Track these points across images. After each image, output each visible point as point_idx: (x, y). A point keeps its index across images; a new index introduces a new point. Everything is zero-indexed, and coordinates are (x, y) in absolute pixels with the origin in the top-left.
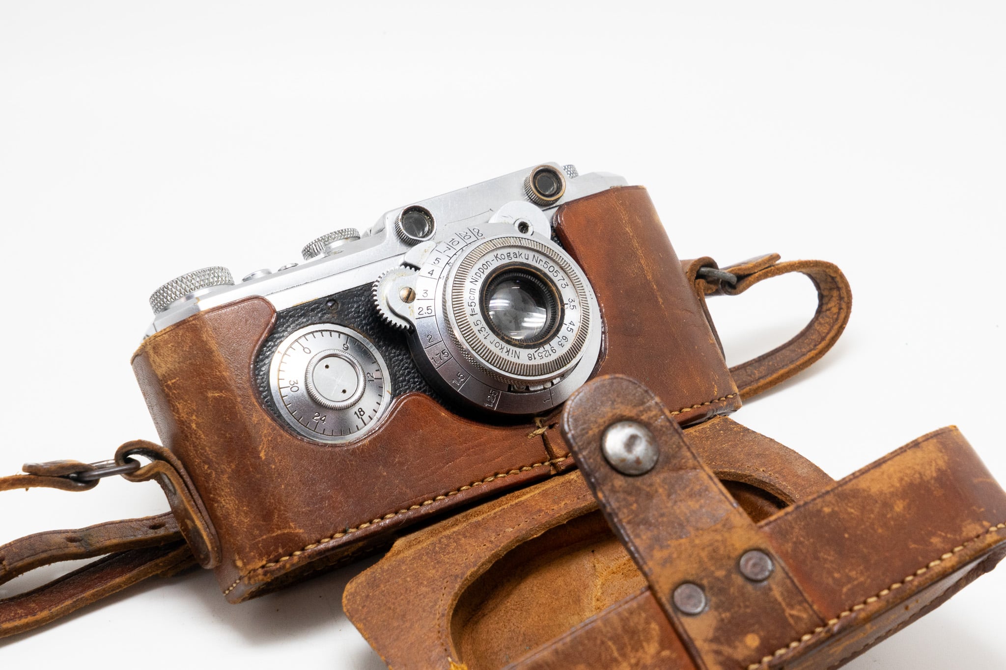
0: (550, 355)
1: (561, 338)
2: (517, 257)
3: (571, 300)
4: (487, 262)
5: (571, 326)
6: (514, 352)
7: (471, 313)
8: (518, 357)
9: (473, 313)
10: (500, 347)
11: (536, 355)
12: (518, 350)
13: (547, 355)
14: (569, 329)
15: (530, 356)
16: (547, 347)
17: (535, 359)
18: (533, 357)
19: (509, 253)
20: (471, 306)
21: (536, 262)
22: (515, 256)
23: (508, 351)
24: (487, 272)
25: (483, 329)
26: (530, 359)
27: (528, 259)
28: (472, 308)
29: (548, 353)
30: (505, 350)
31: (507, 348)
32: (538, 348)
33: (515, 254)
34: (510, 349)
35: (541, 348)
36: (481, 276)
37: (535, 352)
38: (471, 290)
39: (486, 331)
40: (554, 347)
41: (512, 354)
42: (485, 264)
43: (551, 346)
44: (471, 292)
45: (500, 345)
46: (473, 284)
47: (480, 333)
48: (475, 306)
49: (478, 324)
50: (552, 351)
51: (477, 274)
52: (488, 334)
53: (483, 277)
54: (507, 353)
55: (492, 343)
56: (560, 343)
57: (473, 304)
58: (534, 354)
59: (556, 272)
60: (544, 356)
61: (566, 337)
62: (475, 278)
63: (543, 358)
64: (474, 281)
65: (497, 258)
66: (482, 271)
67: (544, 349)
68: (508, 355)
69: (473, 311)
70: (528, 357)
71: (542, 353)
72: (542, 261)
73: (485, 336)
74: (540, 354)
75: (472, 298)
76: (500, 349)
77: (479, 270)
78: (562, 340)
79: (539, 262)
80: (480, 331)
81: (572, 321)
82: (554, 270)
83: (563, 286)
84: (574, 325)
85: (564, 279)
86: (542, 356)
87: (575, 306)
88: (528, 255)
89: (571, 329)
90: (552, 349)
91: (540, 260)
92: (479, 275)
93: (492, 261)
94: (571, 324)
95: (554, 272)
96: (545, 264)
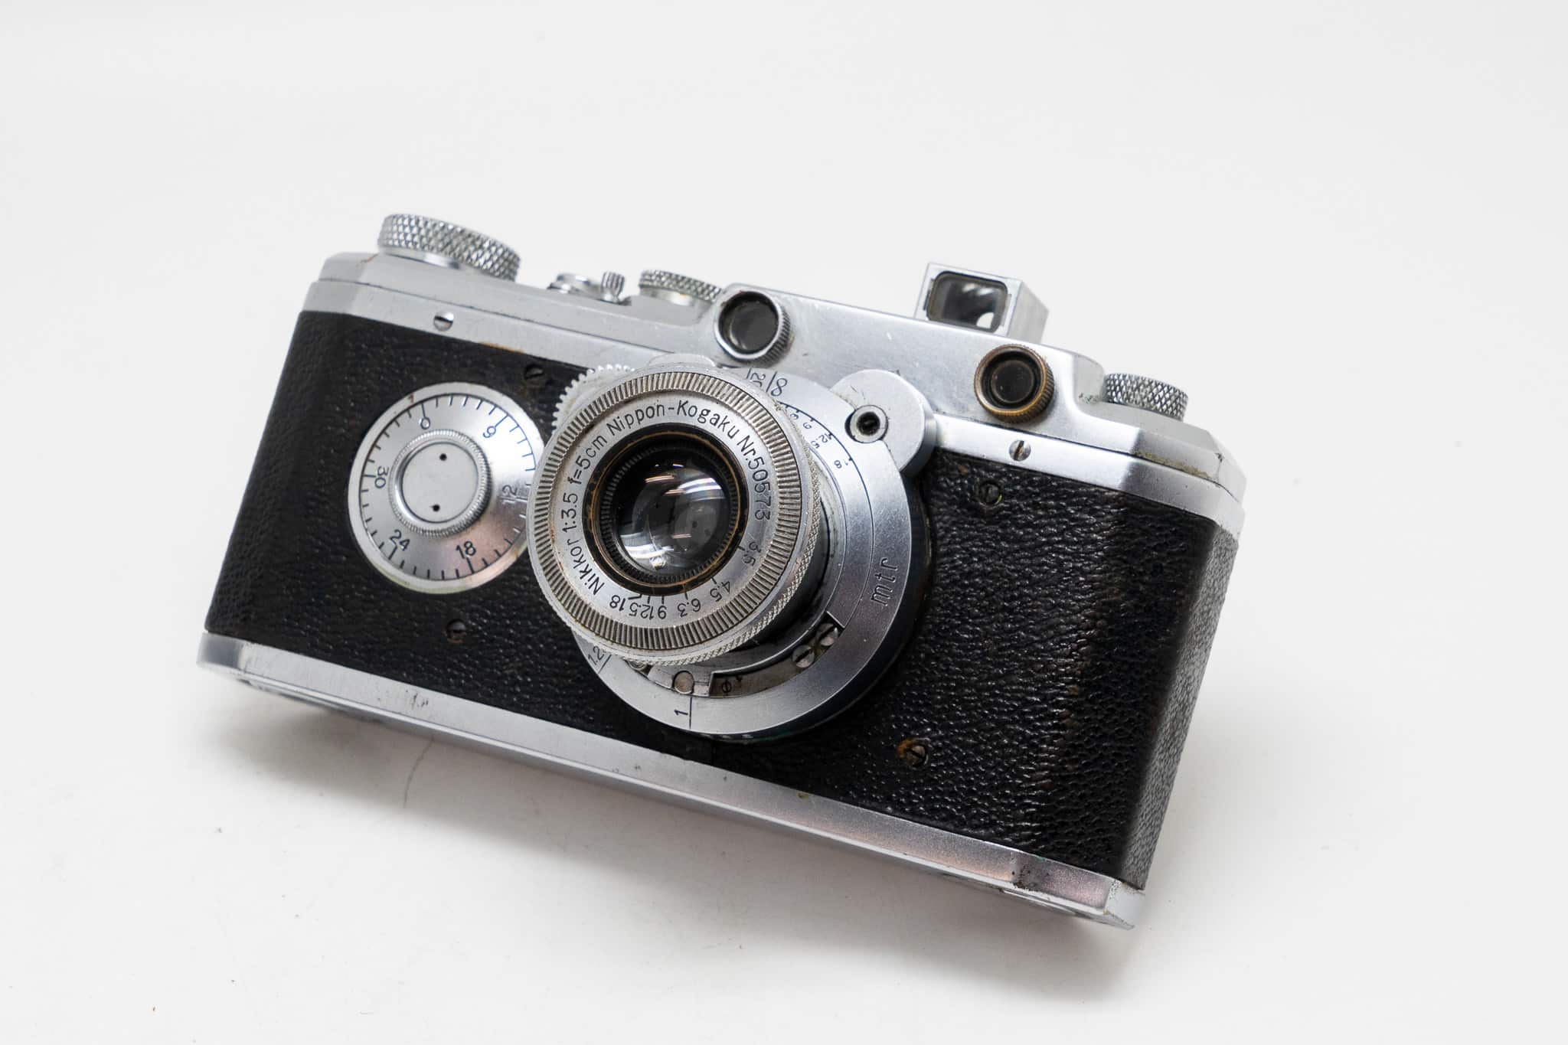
0: (651, 617)
1: (689, 600)
2: (715, 424)
3: (753, 547)
4: (658, 407)
5: (722, 590)
6: (594, 578)
7: (572, 476)
8: (595, 592)
9: (575, 479)
10: (577, 558)
11: (628, 603)
12: (603, 577)
13: (644, 615)
14: (714, 593)
15: (616, 599)
16: (656, 601)
17: (621, 609)
18: (619, 605)
19: (708, 411)
20: (581, 465)
21: (743, 450)
22: (714, 421)
23: (586, 572)
24: (647, 423)
25: (571, 513)
26: (613, 604)
27: (731, 437)
28: (581, 469)
29: (649, 612)
30: (582, 567)
31: (588, 565)
32: (639, 595)
33: (716, 417)
34: (591, 570)
35: (645, 597)
36: (632, 423)
37: (630, 599)
38: (600, 439)
39: (574, 520)
40: (666, 608)
41: (589, 580)
42: (655, 408)
43: (663, 603)
44: (596, 443)
45: (580, 555)
46: (611, 430)
47: (563, 517)
48: (585, 468)
49: (569, 501)
50: (659, 612)
51: (629, 417)
52: (574, 525)
53: (635, 427)
54: (582, 574)
55: (569, 544)
56: (682, 608)
57: (585, 464)
58: (624, 600)
59: (763, 484)
60: (638, 613)
61: (699, 604)
62: (620, 421)
63: (635, 615)
64: (615, 426)
65: (681, 409)
66: (640, 417)
67: (648, 602)
68: (581, 578)
69: (575, 476)
70: (611, 601)
71: (640, 606)
72: (754, 454)
73: (568, 526)
74: (634, 607)
75: (591, 453)
76: (575, 561)
77: (637, 412)
78: (690, 605)
79: (749, 452)
80: (564, 515)
81: (729, 583)
82: (763, 478)
83: (759, 515)
84: (728, 590)
85: (769, 504)
86: (636, 610)
87: (755, 560)
88: (739, 430)
89: (718, 594)
90: (661, 609)
91: (752, 450)
92: (630, 422)
93: (669, 408)
94: (724, 586)
95: (760, 482)
96: (756, 460)
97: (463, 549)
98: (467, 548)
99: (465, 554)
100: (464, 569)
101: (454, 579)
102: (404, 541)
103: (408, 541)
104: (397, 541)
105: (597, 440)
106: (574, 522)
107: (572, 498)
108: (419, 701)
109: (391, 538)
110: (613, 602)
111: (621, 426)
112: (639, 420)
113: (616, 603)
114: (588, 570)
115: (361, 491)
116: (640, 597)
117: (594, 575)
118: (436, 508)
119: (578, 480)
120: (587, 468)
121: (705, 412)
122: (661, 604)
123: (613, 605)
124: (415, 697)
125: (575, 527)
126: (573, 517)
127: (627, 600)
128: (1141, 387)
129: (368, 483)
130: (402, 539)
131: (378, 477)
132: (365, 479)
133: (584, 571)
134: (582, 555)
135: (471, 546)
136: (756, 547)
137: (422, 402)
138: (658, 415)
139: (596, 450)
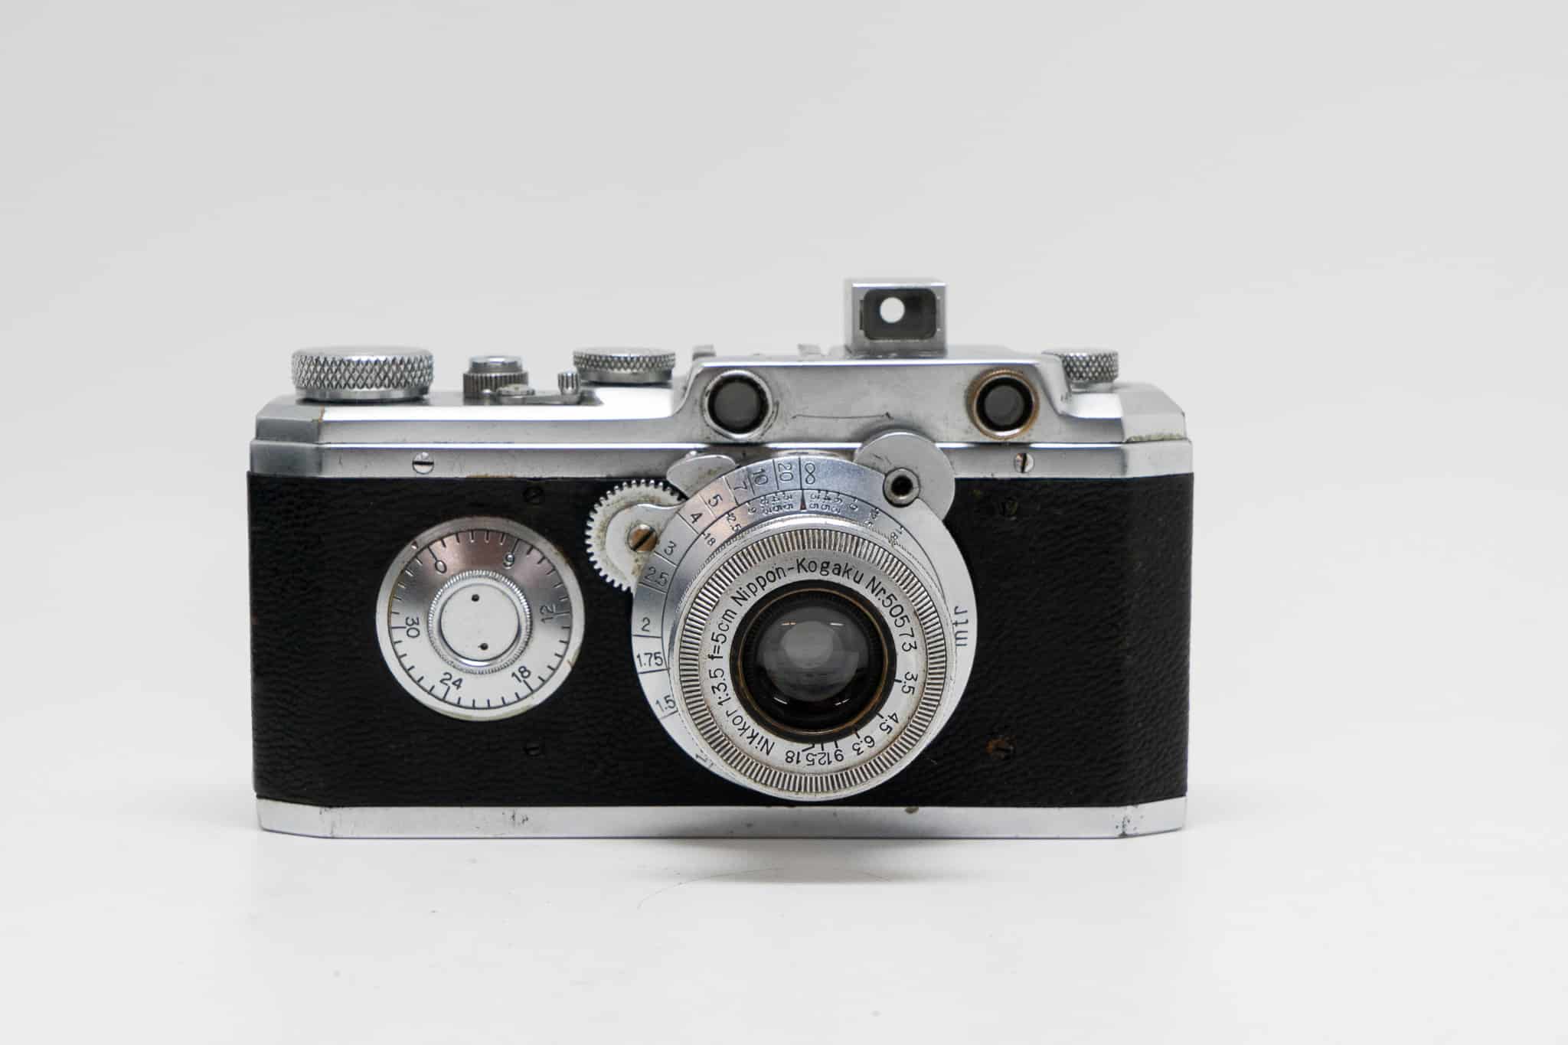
0: (829, 763)
1: (862, 739)
2: (838, 574)
3: (909, 677)
4: (777, 569)
5: (891, 723)
6: (764, 740)
7: (711, 653)
8: (768, 752)
9: (716, 655)
10: (741, 726)
11: (803, 756)
12: (772, 738)
13: (822, 762)
14: (884, 727)
15: (790, 754)
16: (829, 747)
17: (798, 762)
18: (795, 759)
19: (828, 563)
20: (717, 641)
21: (873, 590)
22: (836, 572)
23: (753, 737)
24: (771, 587)
25: (722, 687)
26: (789, 760)
27: (858, 582)
28: (719, 643)
29: (826, 758)
30: (749, 733)
31: (753, 731)
32: (811, 745)
33: (837, 567)
34: (758, 734)
35: (818, 746)
36: (756, 591)
37: (803, 751)
38: (728, 612)
39: (726, 692)
40: (840, 751)
41: (759, 744)
42: (774, 571)
43: (837, 747)
44: (726, 617)
45: (743, 723)
46: (738, 603)
47: (714, 693)
48: (723, 643)
49: (716, 677)
50: (836, 756)
51: (751, 586)
52: (728, 697)
53: (761, 594)
54: (750, 740)
55: (728, 715)
56: (856, 747)
57: (721, 638)
58: (799, 753)
59: (902, 618)
60: (816, 761)
61: (872, 740)
62: (744, 592)
63: (813, 764)
65: (800, 567)
66: (763, 584)
67: (823, 749)
68: (750, 743)
69: (714, 652)
70: (786, 757)
71: (816, 755)
72: (884, 593)
73: (722, 700)
74: (810, 758)
75: (724, 627)
76: (739, 729)
77: (757, 579)
78: (864, 742)
79: (880, 592)
80: (715, 690)
81: (895, 714)
82: (900, 614)
83: (907, 647)
84: (897, 721)
85: (913, 636)
86: (813, 760)
87: (914, 688)
88: (862, 575)
89: (888, 727)
90: (838, 752)
91: (882, 589)
92: (754, 590)
93: (789, 569)
94: (891, 718)
95: (898, 618)
96: (888, 598)
97: (519, 675)
98: (522, 673)
99: (521, 678)
100: (523, 691)
101: (515, 702)
102: (456, 681)
103: (460, 680)
104: (449, 683)
105: (726, 614)
106: (727, 695)
107: (719, 673)
108: (518, 819)
109: (442, 681)
110: (788, 757)
111: (745, 596)
112: (763, 587)
113: (792, 758)
114: (754, 734)
115: (393, 644)
116: (813, 747)
117: (762, 738)
118: (484, 647)
119: (719, 655)
120: (725, 641)
121: (825, 565)
122: (836, 749)
124: (513, 817)
125: (729, 698)
126: (725, 690)
127: (801, 753)
128: (1091, 364)
129: (398, 635)
130: (453, 680)
131: (408, 627)
132: (394, 631)
133: (751, 737)
134: (745, 723)
135: (526, 670)
136: (913, 677)
137: (428, 546)
138: (780, 578)
139: (728, 623)
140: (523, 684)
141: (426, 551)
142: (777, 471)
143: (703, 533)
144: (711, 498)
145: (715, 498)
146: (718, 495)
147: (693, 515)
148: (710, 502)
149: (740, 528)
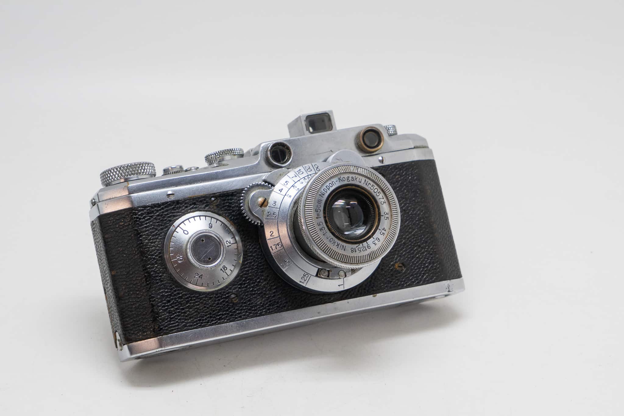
0: (366, 250)
2: (353, 180)
4: (332, 182)
5: (383, 231)
6: (342, 246)
8: (344, 250)
11: (357, 249)
12: (344, 244)
13: (364, 250)
14: (382, 233)
16: (365, 244)
18: (354, 250)
19: (349, 177)
20: (317, 212)
21: (366, 184)
22: (352, 179)
24: (332, 189)
27: (361, 182)
31: (337, 243)
34: (339, 244)
35: (361, 244)
38: (319, 201)
40: (369, 245)
41: (340, 247)
42: (331, 183)
43: (367, 244)
45: (333, 241)
46: (322, 196)
49: (320, 225)
52: (326, 232)
53: (329, 192)
55: (328, 239)
56: (374, 242)
57: (319, 211)
58: (355, 248)
59: (378, 193)
60: (362, 250)
61: (379, 239)
63: (361, 251)
64: (322, 194)
65: (340, 180)
66: (329, 188)
67: (363, 245)
68: (338, 248)
69: (318, 216)
71: (361, 248)
72: (370, 185)
73: (324, 233)
74: (359, 249)
76: (333, 243)
77: (326, 187)
78: (376, 240)
79: (368, 185)
80: (321, 230)
81: (384, 228)
82: (377, 191)
83: (382, 203)
84: (385, 231)
85: (383, 199)
86: (360, 250)
87: (388, 218)
88: (361, 179)
89: (383, 233)
90: (368, 246)
91: (369, 183)
92: (326, 191)
93: (336, 181)
94: (383, 230)
95: (377, 192)
96: (372, 186)
97: (223, 269)
98: (224, 268)
99: (224, 271)
100: (225, 276)
101: (223, 281)
103: (202, 275)
107: (321, 224)
110: (352, 250)
111: (323, 193)
116: (359, 245)
117: (341, 245)
119: (320, 217)
121: (348, 178)
123: (352, 251)
126: (324, 229)
127: (356, 248)
130: (199, 276)
133: (337, 245)
134: (334, 241)
135: (225, 267)
136: (387, 213)
137: (178, 226)
138: (334, 185)
139: (320, 205)
140: (225, 273)
141: (178, 228)
142: (305, 169)
143: (286, 195)
144: (284, 183)
145: (286, 182)
146: (287, 181)
147: (279, 190)
148: (284, 184)
149: (299, 190)
